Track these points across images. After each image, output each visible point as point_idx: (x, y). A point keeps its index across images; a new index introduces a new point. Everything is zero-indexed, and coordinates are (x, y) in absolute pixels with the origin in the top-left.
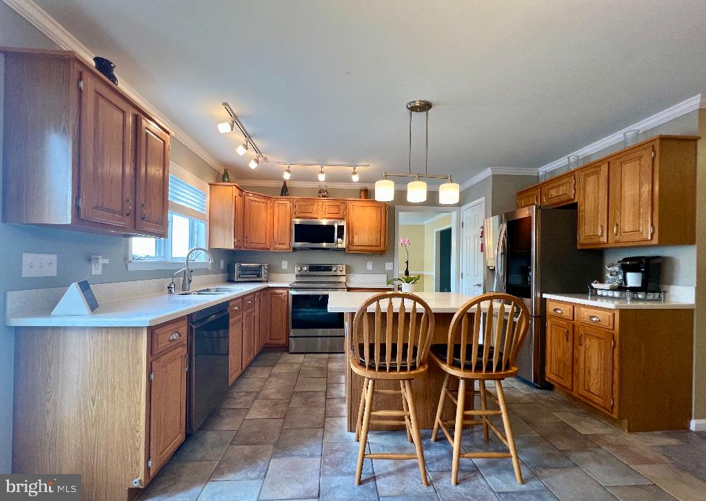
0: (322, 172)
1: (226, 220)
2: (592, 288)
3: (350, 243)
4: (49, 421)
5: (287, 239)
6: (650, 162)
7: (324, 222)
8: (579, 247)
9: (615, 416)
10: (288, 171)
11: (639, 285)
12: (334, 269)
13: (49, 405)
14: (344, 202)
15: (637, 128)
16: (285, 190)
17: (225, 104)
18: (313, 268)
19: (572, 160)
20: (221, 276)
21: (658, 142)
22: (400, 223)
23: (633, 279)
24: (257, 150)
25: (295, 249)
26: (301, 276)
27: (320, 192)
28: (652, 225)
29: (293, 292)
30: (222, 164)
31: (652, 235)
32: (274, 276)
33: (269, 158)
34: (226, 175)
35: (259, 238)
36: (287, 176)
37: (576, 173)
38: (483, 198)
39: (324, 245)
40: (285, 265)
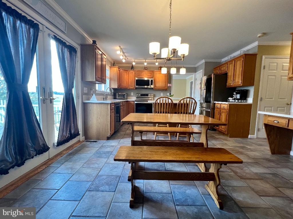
0: (146, 62)
1: (115, 79)
2: (229, 99)
3: (155, 86)
4: (91, 122)
5: (133, 85)
6: (242, 61)
7: (146, 79)
8: (227, 87)
9: (226, 133)
10: (135, 62)
11: (239, 98)
12: (149, 95)
13: (91, 119)
14: (153, 71)
15: (244, 50)
16: (132, 67)
17: (119, 46)
18: (142, 95)
19: (229, 58)
20: (112, 97)
21: (244, 56)
22: (173, 78)
23: (238, 96)
24: (125, 56)
25: (136, 88)
26: (138, 97)
27: (145, 68)
28: (241, 80)
29: (135, 102)
30: (113, 60)
31: (241, 83)
32: (129, 97)
33: (129, 58)
34: (114, 63)
35: (125, 84)
36: (134, 64)
37: (228, 63)
38: (202, 70)
39: (146, 87)
40: (132, 94)
